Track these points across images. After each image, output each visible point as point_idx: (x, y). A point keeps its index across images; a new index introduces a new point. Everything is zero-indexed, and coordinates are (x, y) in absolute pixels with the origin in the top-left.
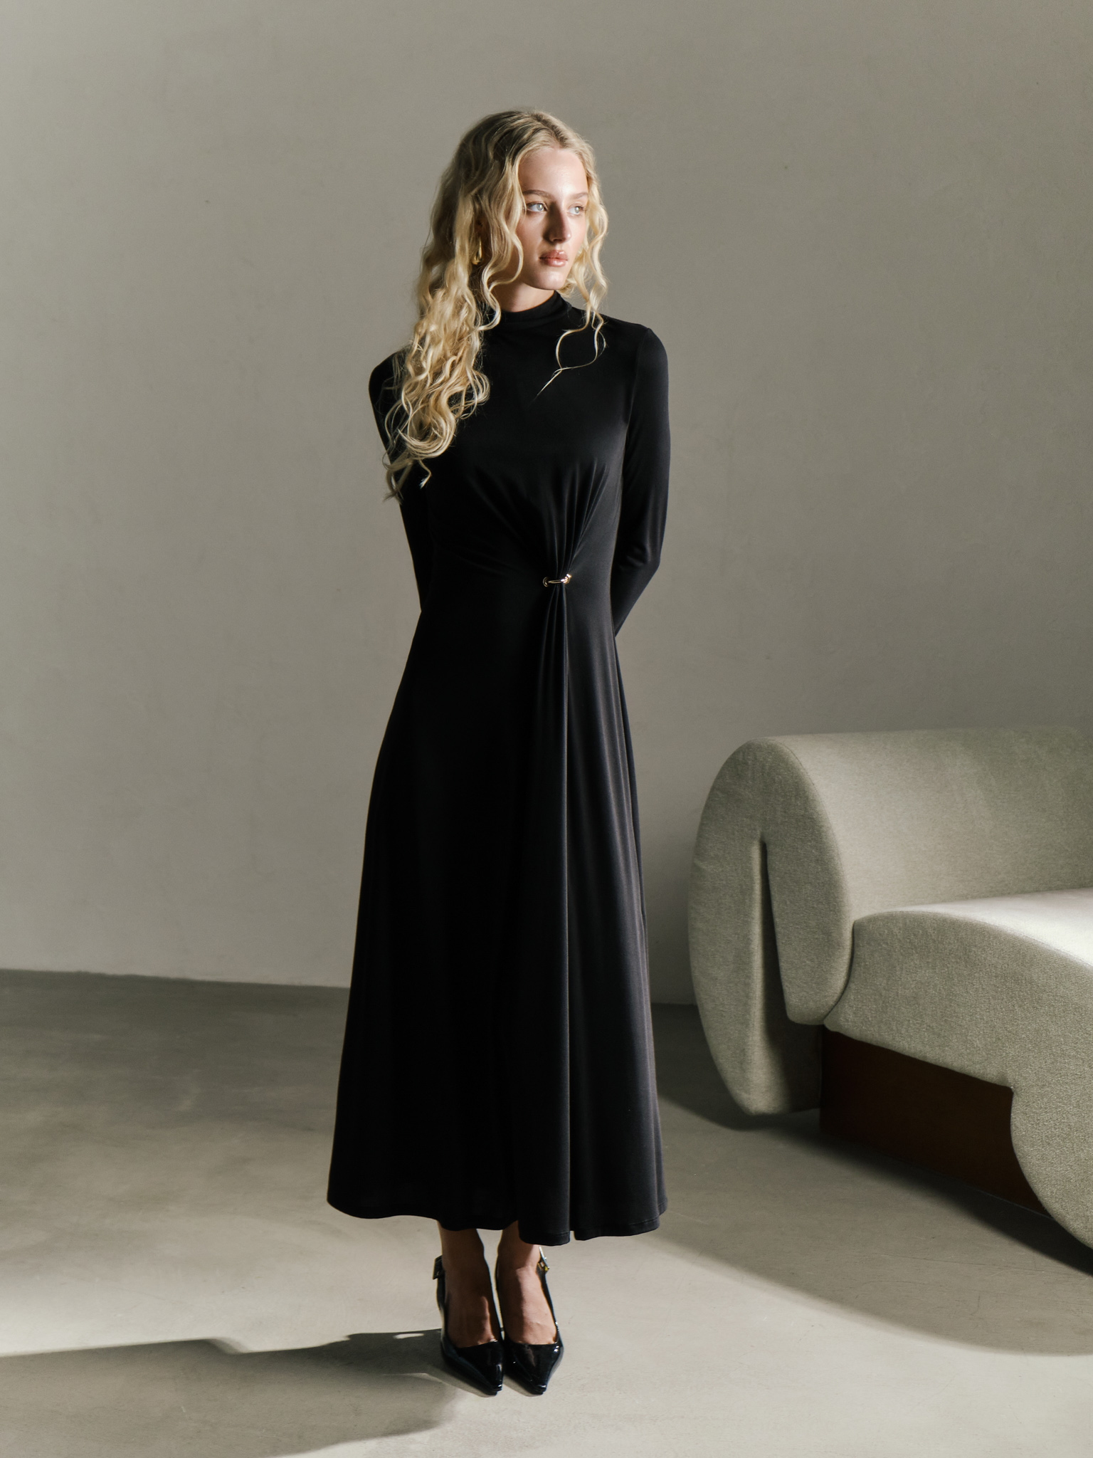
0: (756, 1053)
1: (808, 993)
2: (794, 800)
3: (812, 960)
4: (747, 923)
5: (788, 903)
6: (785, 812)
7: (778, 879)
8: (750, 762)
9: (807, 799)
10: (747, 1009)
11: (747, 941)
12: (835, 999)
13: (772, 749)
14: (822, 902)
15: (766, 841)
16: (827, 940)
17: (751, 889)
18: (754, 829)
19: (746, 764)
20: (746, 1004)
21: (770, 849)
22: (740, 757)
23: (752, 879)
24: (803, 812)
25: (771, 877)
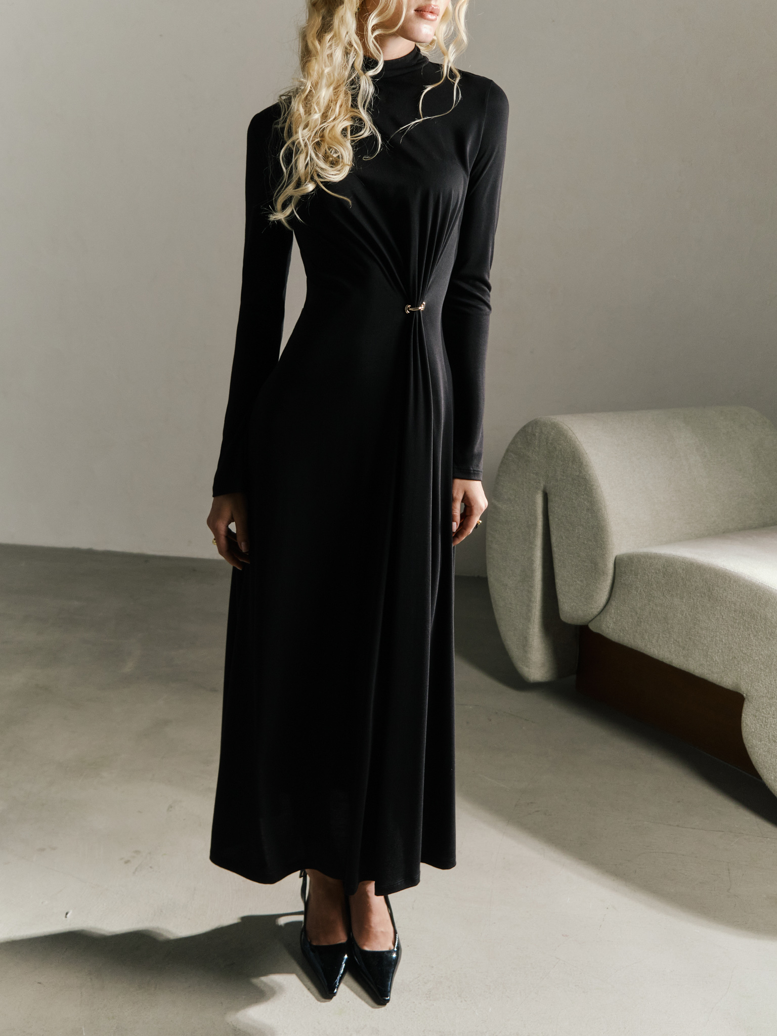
0: (535, 641)
1: (577, 604)
2: (570, 464)
3: (582, 581)
4: (531, 549)
5: (564, 538)
6: (564, 472)
7: (557, 519)
8: (537, 434)
9: (582, 464)
10: (529, 609)
11: (531, 561)
12: (599, 610)
13: (554, 426)
14: (591, 540)
15: (548, 492)
16: (594, 568)
17: (535, 525)
18: (539, 482)
19: (534, 435)
20: (528, 606)
21: (550, 497)
22: (530, 430)
23: (536, 518)
24: (577, 474)
25: (551, 518)
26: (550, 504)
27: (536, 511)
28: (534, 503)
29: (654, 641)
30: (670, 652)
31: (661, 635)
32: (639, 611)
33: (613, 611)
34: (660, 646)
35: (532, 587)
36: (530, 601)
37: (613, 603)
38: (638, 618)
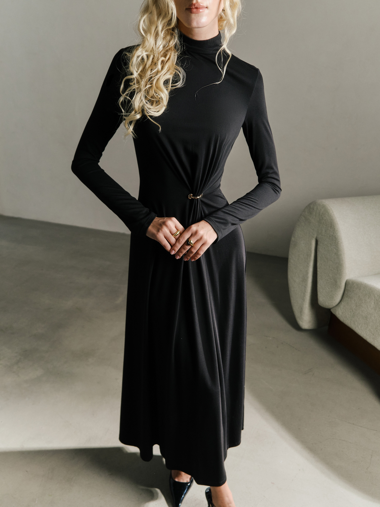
1: (326, 299)
2: (329, 228)
3: (329, 288)
4: (308, 266)
5: (323, 265)
6: (326, 232)
7: (320, 255)
8: (315, 209)
9: (335, 229)
10: (304, 296)
11: (307, 273)
12: (336, 304)
13: (324, 206)
14: (335, 269)
15: (318, 239)
16: (335, 284)
17: (311, 255)
18: (314, 234)
19: (314, 209)
20: (304, 294)
21: (319, 243)
22: (312, 206)
23: (311, 252)
24: (332, 234)
25: (318, 253)
26: (319, 247)
27: (311, 248)
28: (311, 244)
29: (359, 327)
30: (366, 334)
31: (363, 325)
32: (354, 310)
33: (342, 307)
34: (362, 330)
35: (306, 285)
36: (305, 292)
37: (343, 303)
38: (353, 314)
